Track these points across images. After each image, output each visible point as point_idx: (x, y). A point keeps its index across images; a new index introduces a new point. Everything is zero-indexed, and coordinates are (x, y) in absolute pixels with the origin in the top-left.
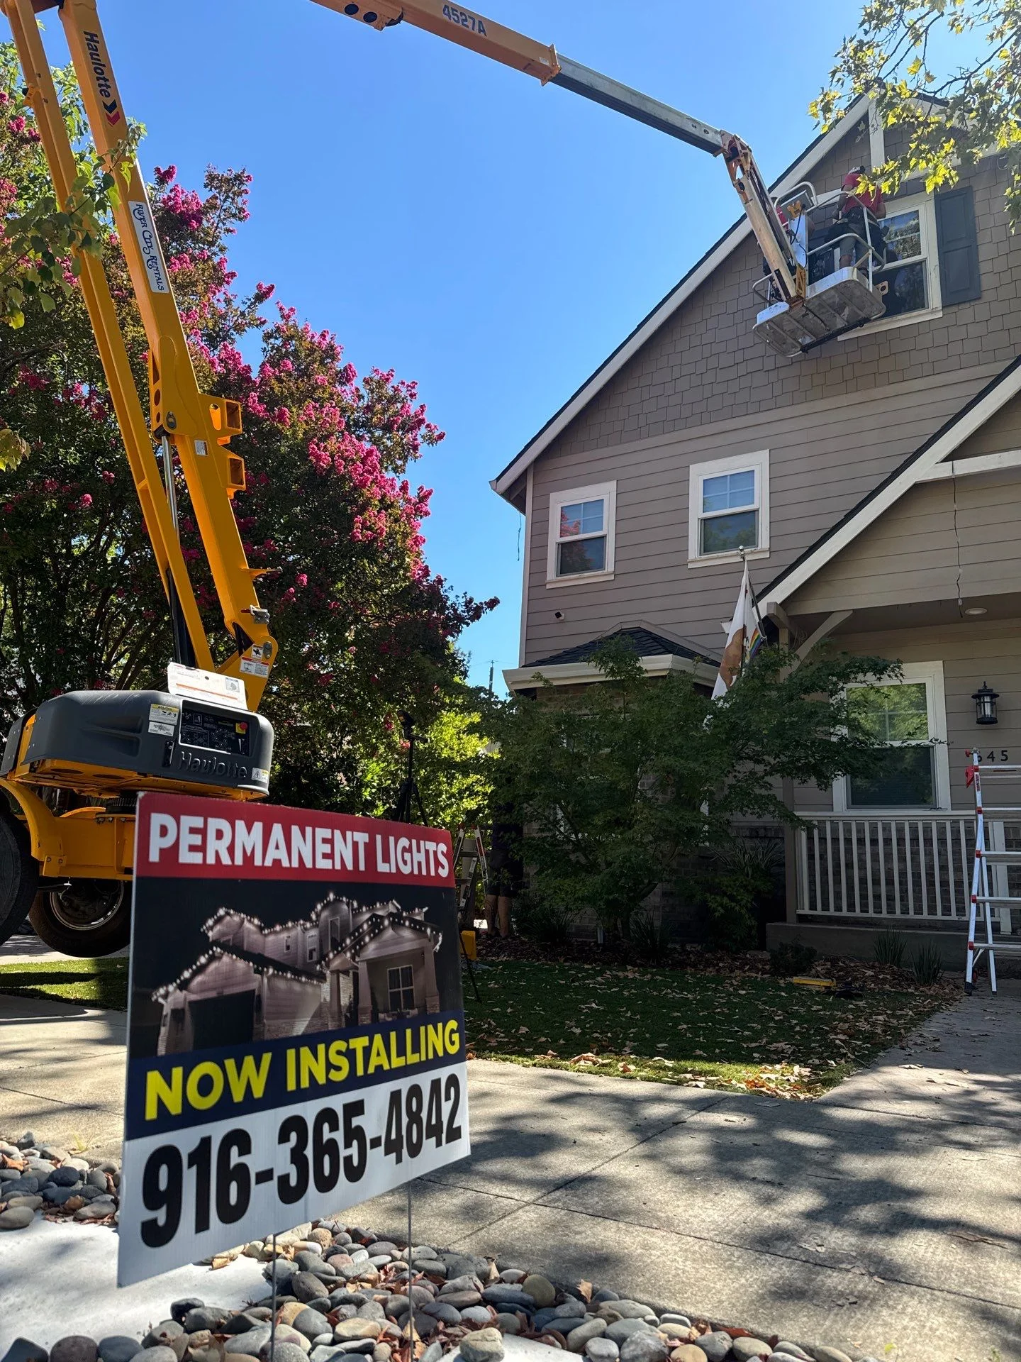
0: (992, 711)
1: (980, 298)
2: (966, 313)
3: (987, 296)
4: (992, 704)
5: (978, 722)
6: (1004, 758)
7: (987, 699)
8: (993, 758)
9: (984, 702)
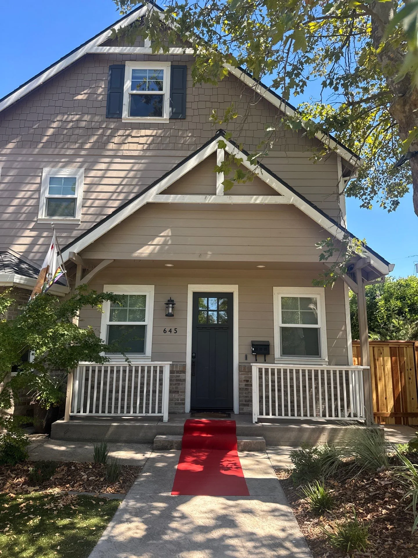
0: (172, 311)
1: (185, 119)
2: (178, 124)
3: (188, 119)
4: (173, 308)
5: (166, 316)
6: (175, 332)
7: (171, 305)
8: (171, 332)
9: (169, 307)
